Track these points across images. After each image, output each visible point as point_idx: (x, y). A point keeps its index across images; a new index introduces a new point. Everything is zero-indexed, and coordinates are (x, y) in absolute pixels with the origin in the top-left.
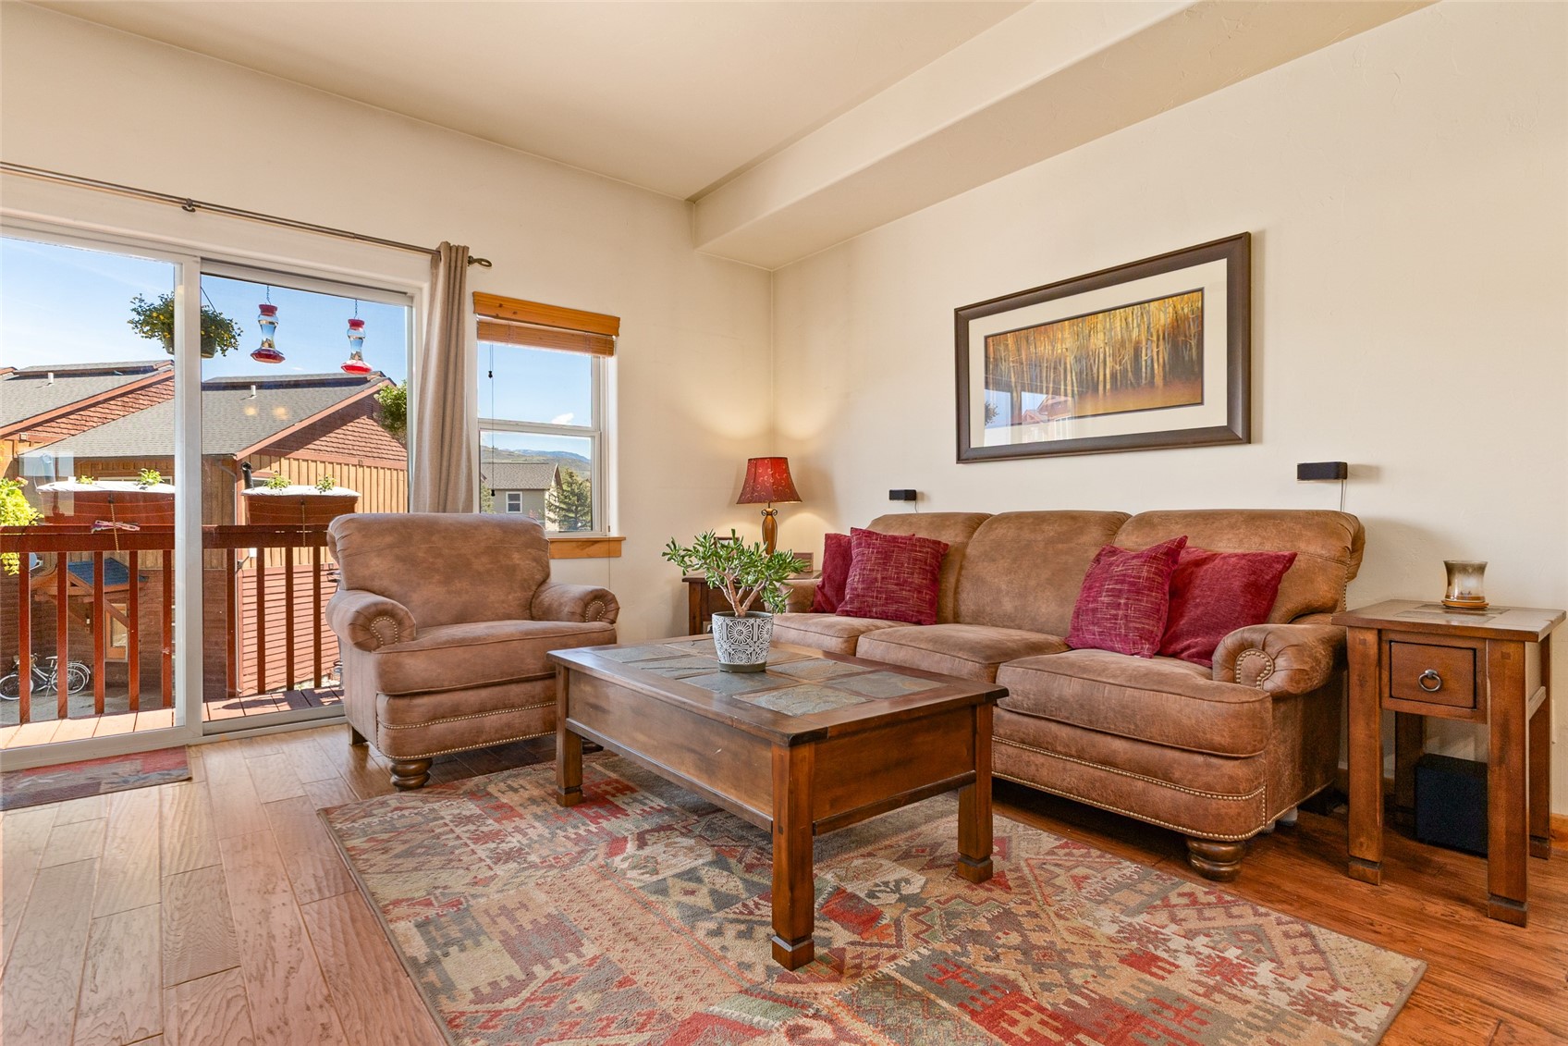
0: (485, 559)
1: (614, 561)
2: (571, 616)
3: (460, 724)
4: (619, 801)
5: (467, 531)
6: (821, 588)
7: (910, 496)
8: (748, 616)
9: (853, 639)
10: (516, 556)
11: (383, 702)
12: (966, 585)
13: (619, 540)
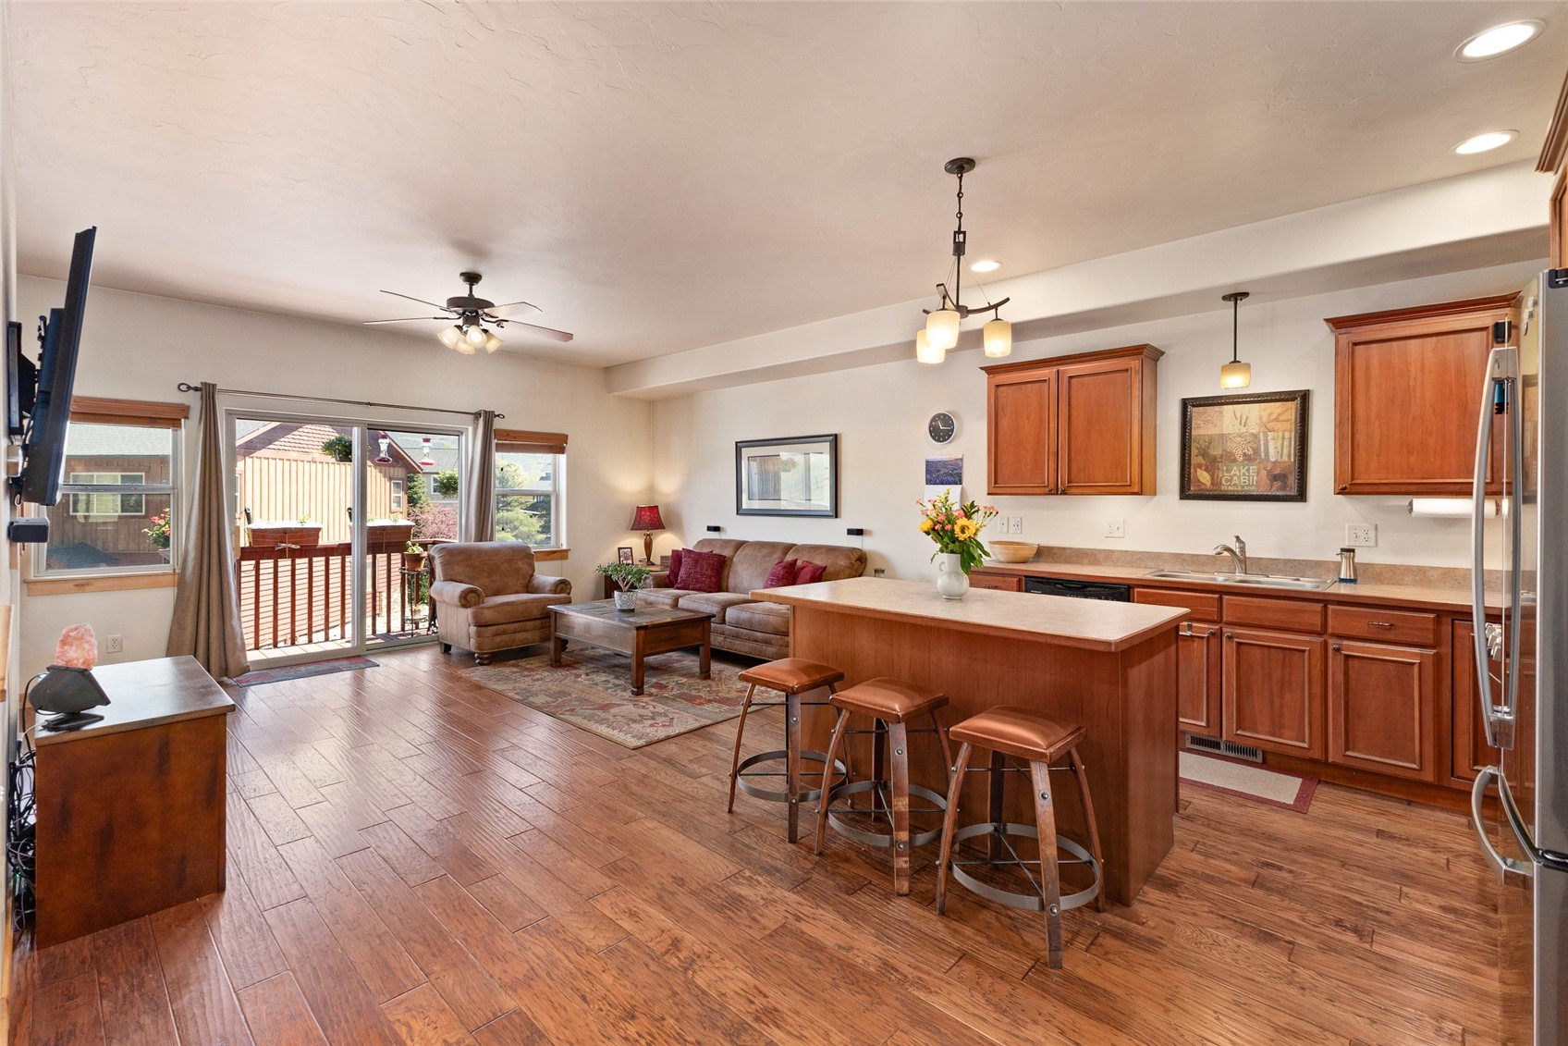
0: (505, 565)
1: (564, 561)
2: (551, 592)
3: (506, 637)
4: (576, 666)
5: (496, 552)
6: (669, 576)
7: (717, 529)
8: (628, 591)
9: (676, 600)
10: (520, 563)
11: (473, 629)
12: (731, 575)
13: (567, 551)
